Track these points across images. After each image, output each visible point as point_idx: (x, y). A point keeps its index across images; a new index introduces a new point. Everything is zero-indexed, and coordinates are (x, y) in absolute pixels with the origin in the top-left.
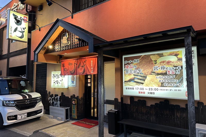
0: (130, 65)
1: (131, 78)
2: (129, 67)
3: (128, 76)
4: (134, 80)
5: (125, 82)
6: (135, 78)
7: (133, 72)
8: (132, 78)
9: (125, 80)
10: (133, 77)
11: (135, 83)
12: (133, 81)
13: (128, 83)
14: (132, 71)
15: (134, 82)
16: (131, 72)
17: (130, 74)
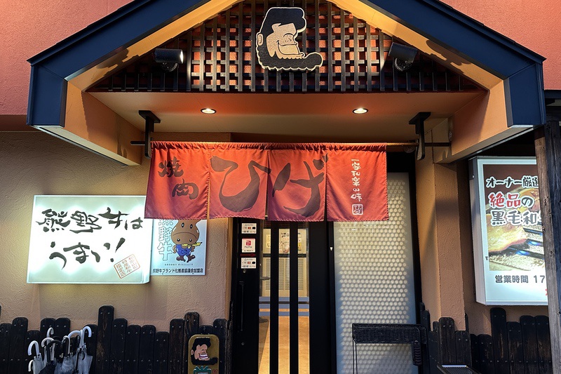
0: (510, 196)
1: (517, 239)
2: (505, 201)
3: (505, 234)
4: (528, 247)
5: (491, 254)
6: (529, 241)
7: (520, 219)
8: (518, 241)
9: (493, 249)
10: (525, 236)
11: (533, 259)
12: (522, 252)
13: (505, 257)
14: (516, 214)
15: (528, 256)
16: (514, 220)
17: (510, 228)
